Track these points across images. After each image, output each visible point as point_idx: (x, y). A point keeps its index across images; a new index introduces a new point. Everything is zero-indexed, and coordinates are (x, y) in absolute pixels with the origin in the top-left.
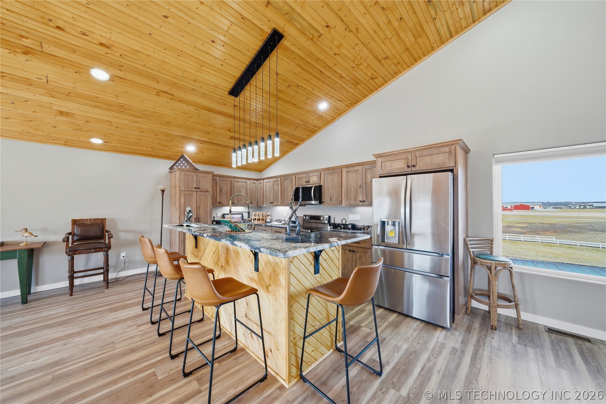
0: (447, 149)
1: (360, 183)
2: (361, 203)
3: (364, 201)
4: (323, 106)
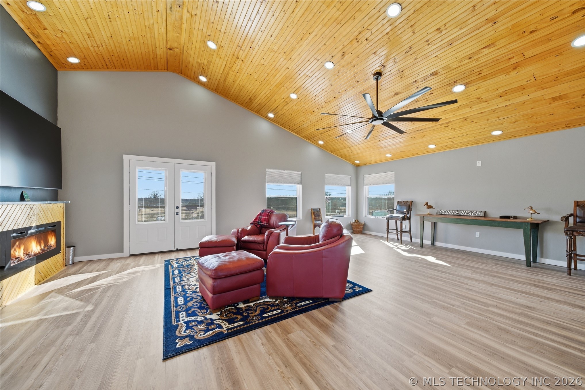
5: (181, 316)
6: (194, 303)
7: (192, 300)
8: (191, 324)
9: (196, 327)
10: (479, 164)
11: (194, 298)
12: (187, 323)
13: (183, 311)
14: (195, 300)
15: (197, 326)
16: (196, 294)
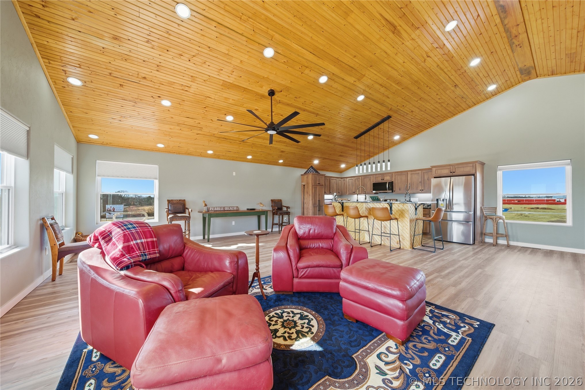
0: (471, 165)
1: (420, 180)
2: (421, 191)
3: (423, 190)
4: (397, 137)
5: (456, 342)
6: (427, 343)
7: (423, 348)
8: (454, 328)
9: (451, 323)
10: (234, 174)
11: (417, 350)
12: (456, 331)
13: (449, 344)
14: (419, 345)
15: (449, 323)
16: (406, 353)
